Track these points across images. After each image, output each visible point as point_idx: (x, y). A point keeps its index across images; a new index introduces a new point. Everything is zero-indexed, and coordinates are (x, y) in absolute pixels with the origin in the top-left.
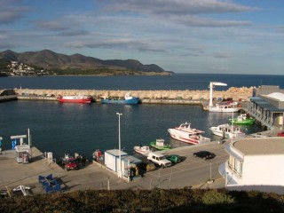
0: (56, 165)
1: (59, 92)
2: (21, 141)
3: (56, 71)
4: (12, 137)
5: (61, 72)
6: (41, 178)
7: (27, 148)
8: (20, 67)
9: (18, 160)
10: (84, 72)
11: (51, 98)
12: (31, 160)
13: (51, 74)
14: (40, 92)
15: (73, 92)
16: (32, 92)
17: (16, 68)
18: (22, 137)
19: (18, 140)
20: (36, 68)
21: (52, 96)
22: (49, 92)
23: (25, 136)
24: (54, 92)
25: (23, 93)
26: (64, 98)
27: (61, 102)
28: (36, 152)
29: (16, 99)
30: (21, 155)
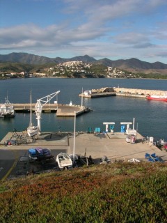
0: (155, 147)
1: (148, 92)
2: (128, 126)
3: (141, 75)
4: (122, 123)
5: (145, 76)
6: (147, 155)
7: (134, 132)
8: (114, 71)
9: (127, 140)
10: (163, 77)
11: (142, 96)
12: (137, 141)
13: (137, 77)
14: (133, 91)
15: (158, 92)
16: (127, 90)
17: (111, 71)
18: (128, 124)
19: (126, 125)
20: (126, 72)
21: (142, 94)
22: (140, 91)
23: (131, 123)
24: (143, 91)
25: (120, 91)
26: (152, 96)
27: (149, 99)
28: (140, 137)
29: (115, 95)
30: (129, 137)
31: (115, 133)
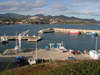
0: (72, 54)
1: (68, 30)
2: (60, 45)
3: (65, 22)
4: (57, 44)
5: (67, 23)
6: (69, 58)
7: (63, 48)
8: (53, 21)
9: (60, 51)
10: (75, 23)
11: (66, 32)
12: (64, 52)
13: (64, 23)
14: (62, 30)
15: (73, 30)
16: (59, 29)
17: (52, 21)
18: (60, 44)
19: (59, 45)
20: (59, 21)
21: (66, 31)
22: (65, 30)
23: (61, 44)
24: (66, 30)
25: (56, 30)
26: (70, 32)
27: (69, 33)
28: (65, 50)
29: (54, 32)
30: (61, 50)
31: (55, 48)
